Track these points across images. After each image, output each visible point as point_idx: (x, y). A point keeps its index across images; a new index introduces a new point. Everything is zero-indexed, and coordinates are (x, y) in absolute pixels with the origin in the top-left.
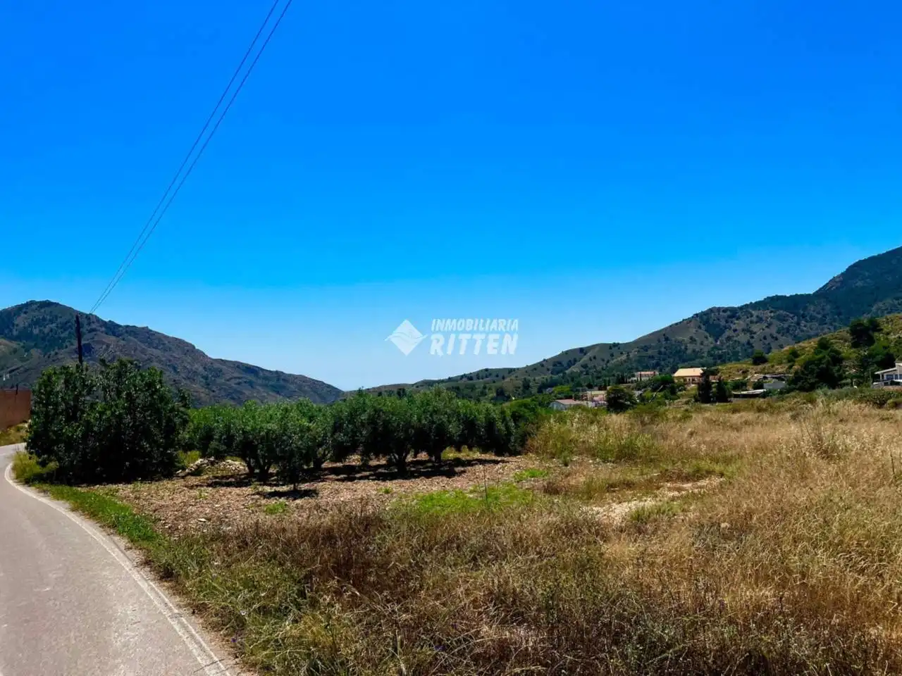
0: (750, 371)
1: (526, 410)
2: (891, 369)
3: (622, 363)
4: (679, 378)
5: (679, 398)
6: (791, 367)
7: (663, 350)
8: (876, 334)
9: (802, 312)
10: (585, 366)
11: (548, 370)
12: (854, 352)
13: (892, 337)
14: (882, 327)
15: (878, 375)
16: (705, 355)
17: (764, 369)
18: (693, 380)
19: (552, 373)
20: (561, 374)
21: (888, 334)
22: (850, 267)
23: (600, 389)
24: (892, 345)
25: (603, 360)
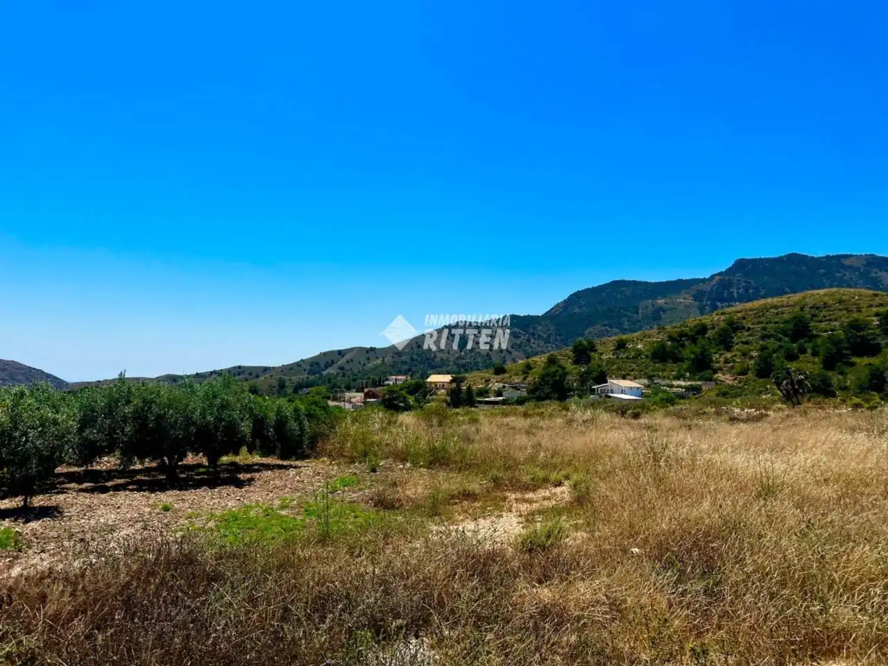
0: (492, 380)
1: (316, 408)
2: (603, 385)
3: (376, 367)
4: (431, 383)
5: (430, 402)
6: (525, 379)
7: (415, 357)
8: (593, 354)
9: (532, 331)
10: (342, 368)
11: (305, 370)
12: (575, 368)
13: (604, 357)
14: (597, 348)
15: (594, 389)
16: (451, 364)
17: (503, 379)
18: (443, 386)
19: (308, 374)
20: (318, 375)
21: (601, 354)
22: (570, 296)
23: (357, 392)
24: (604, 364)
25: (359, 363)
